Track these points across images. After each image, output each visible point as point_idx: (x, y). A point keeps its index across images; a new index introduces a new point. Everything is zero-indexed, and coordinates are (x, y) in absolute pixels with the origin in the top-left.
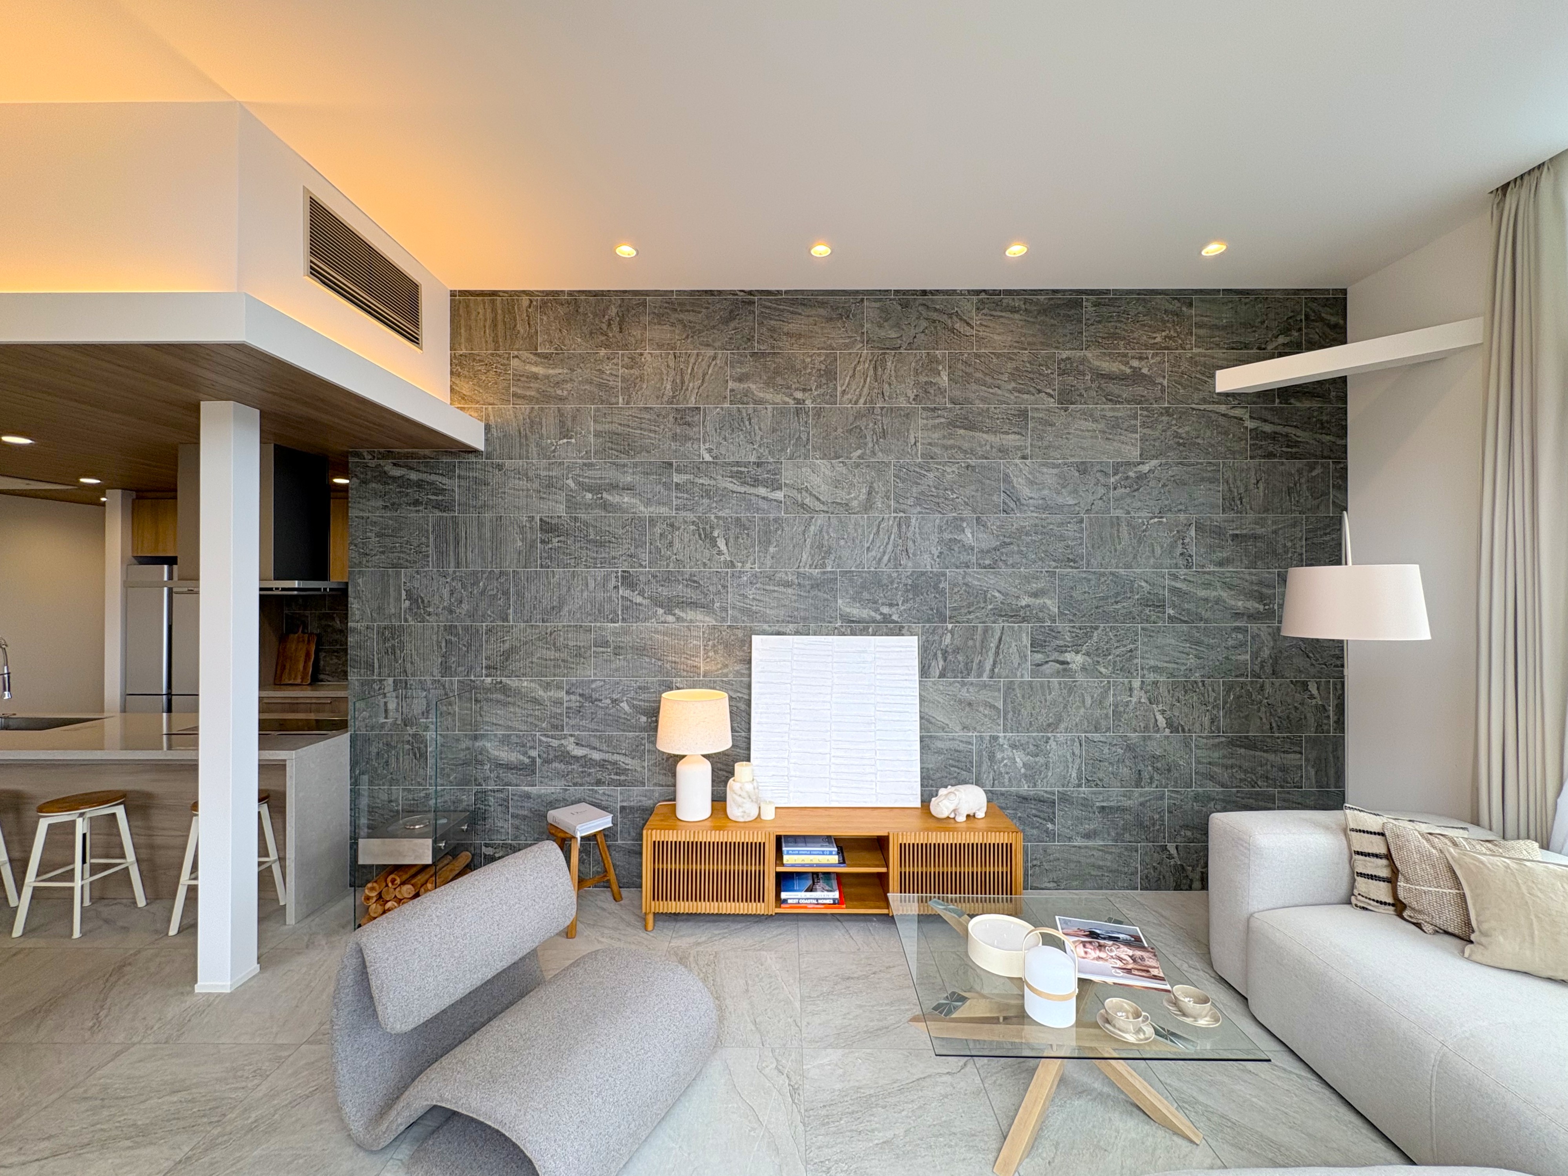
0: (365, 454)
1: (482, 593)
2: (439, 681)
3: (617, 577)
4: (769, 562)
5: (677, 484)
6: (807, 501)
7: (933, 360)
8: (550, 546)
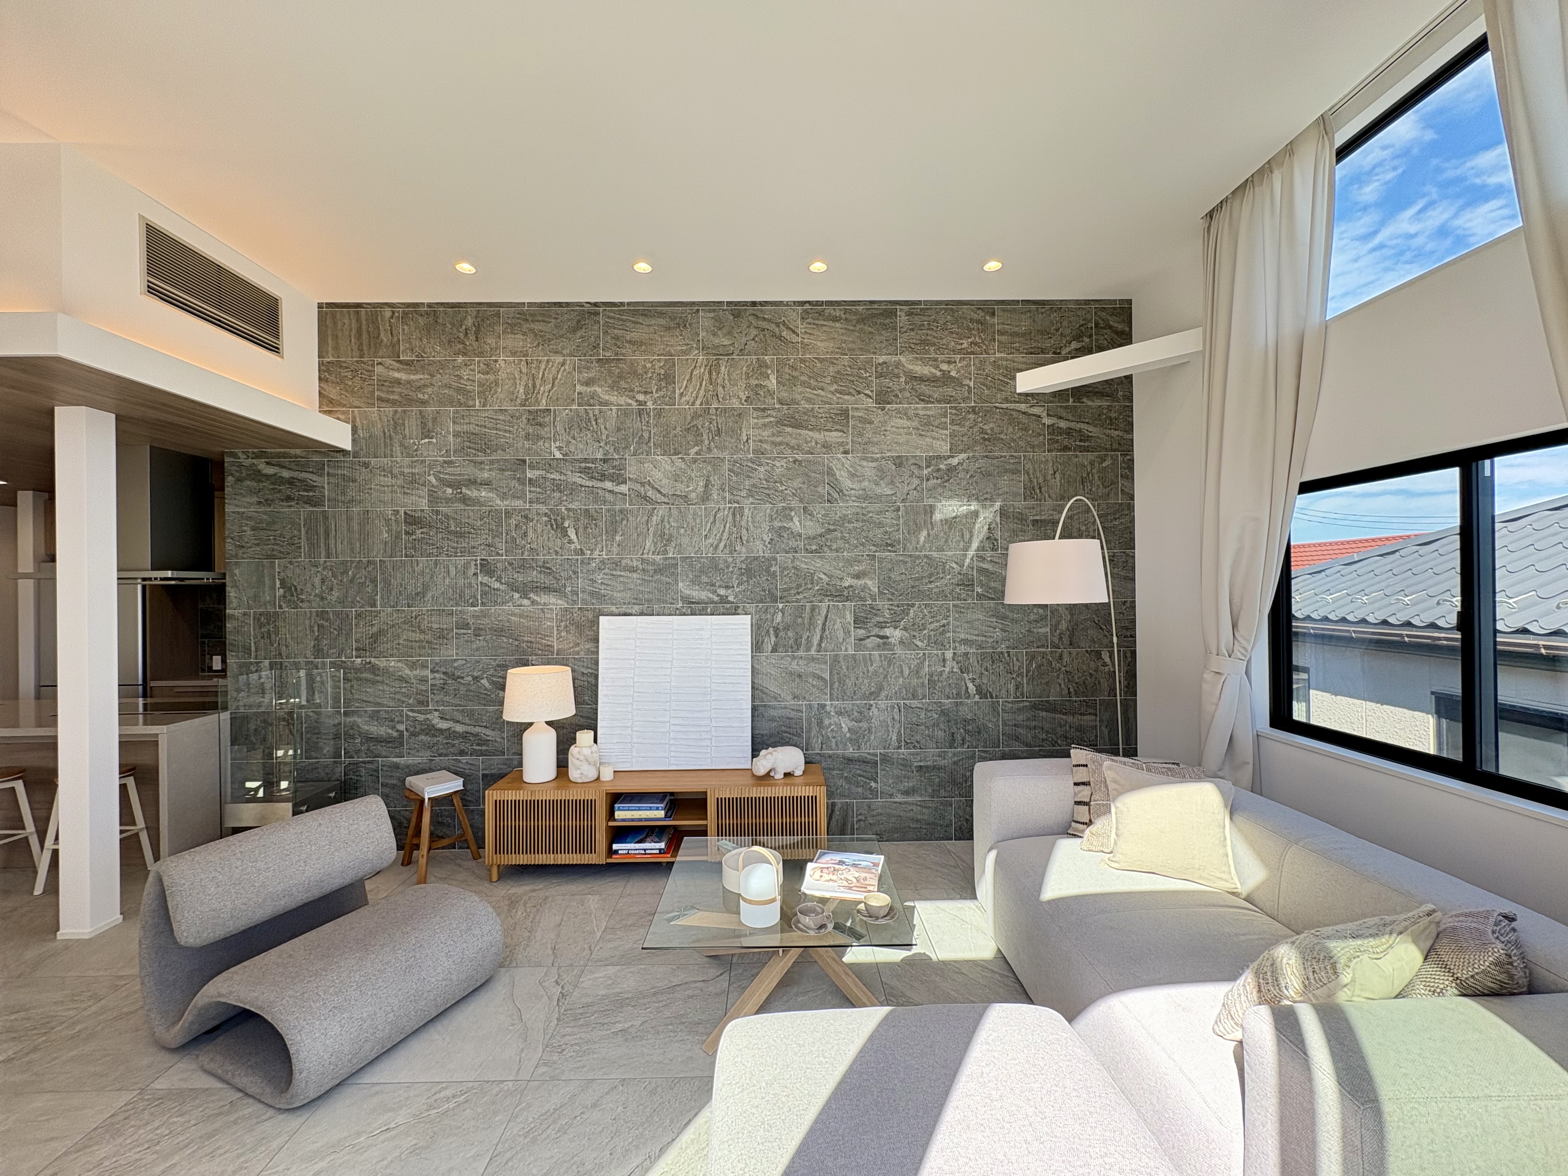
0: (240, 455)
1: (352, 581)
2: (312, 662)
3: (476, 565)
4: (615, 549)
5: (530, 480)
6: (649, 494)
7: (762, 365)
8: (414, 537)
